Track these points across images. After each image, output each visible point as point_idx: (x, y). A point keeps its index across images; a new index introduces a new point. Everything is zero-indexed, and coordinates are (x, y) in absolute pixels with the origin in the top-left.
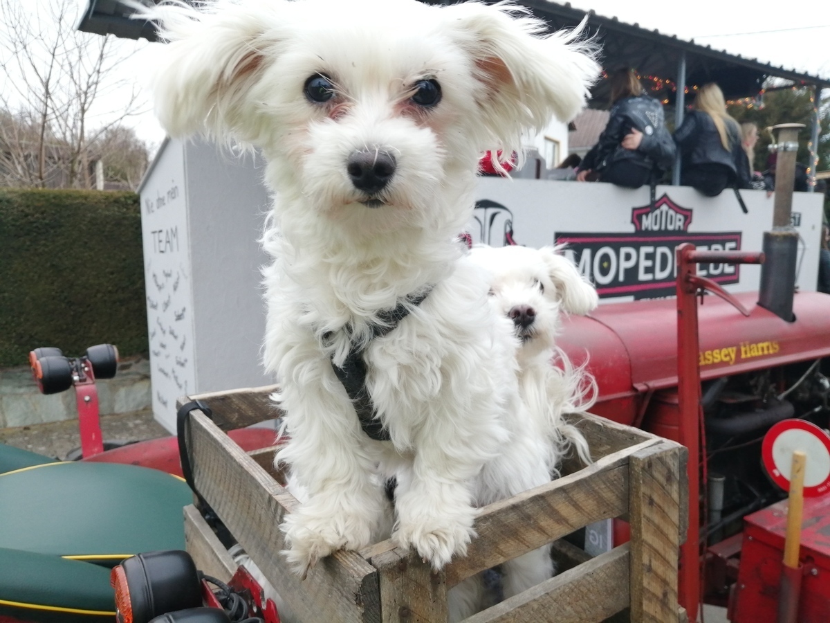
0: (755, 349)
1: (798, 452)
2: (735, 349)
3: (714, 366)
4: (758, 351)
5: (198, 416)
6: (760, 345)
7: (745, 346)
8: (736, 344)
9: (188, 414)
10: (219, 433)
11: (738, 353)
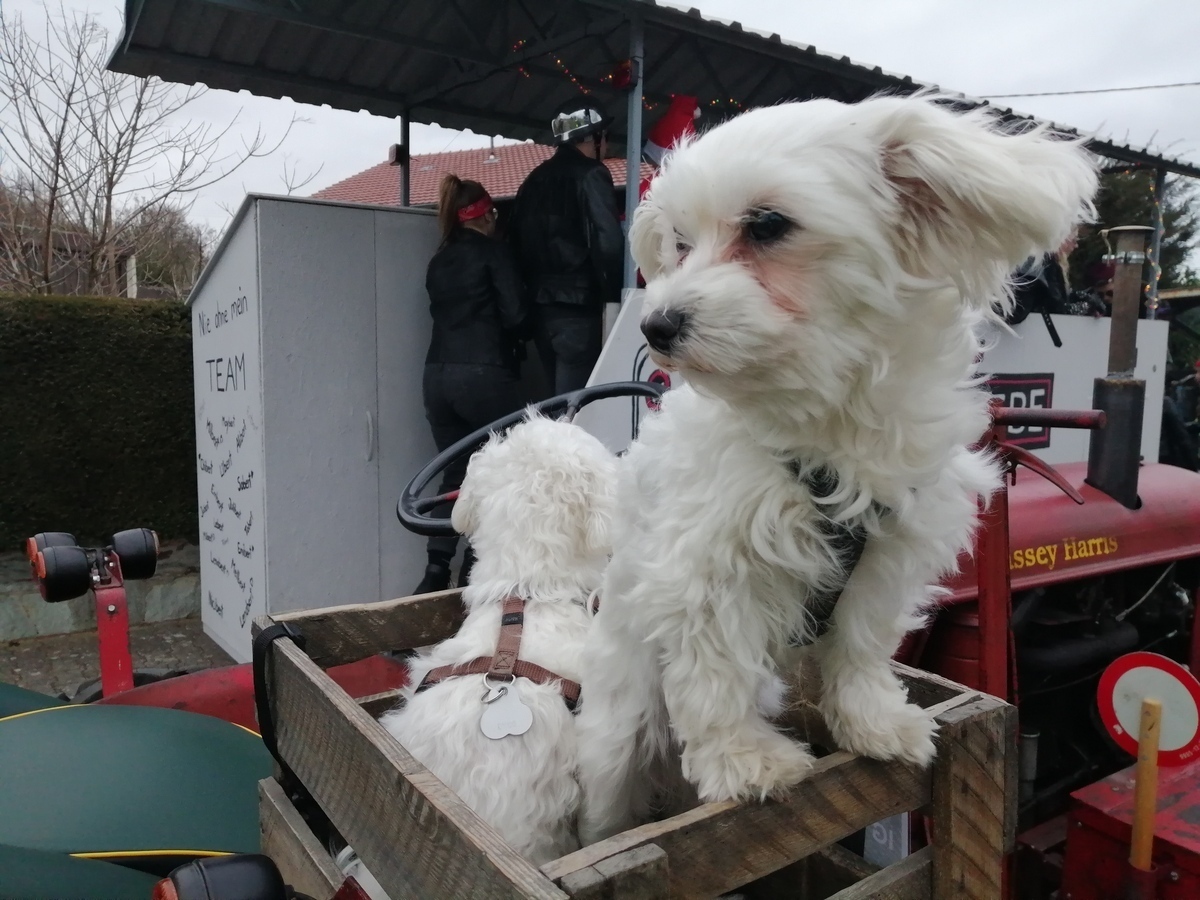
0: (1085, 548)
1: (1150, 700)
2: (1055, 547)
3: (1027, 571)
4: (1088, 551)
5: (285, 646)
6: (1091, 542)
7: (1070, 543)
8: (1056, 540)
9: (271, 644)
10: (319, 674)
11: (1061, 552)
